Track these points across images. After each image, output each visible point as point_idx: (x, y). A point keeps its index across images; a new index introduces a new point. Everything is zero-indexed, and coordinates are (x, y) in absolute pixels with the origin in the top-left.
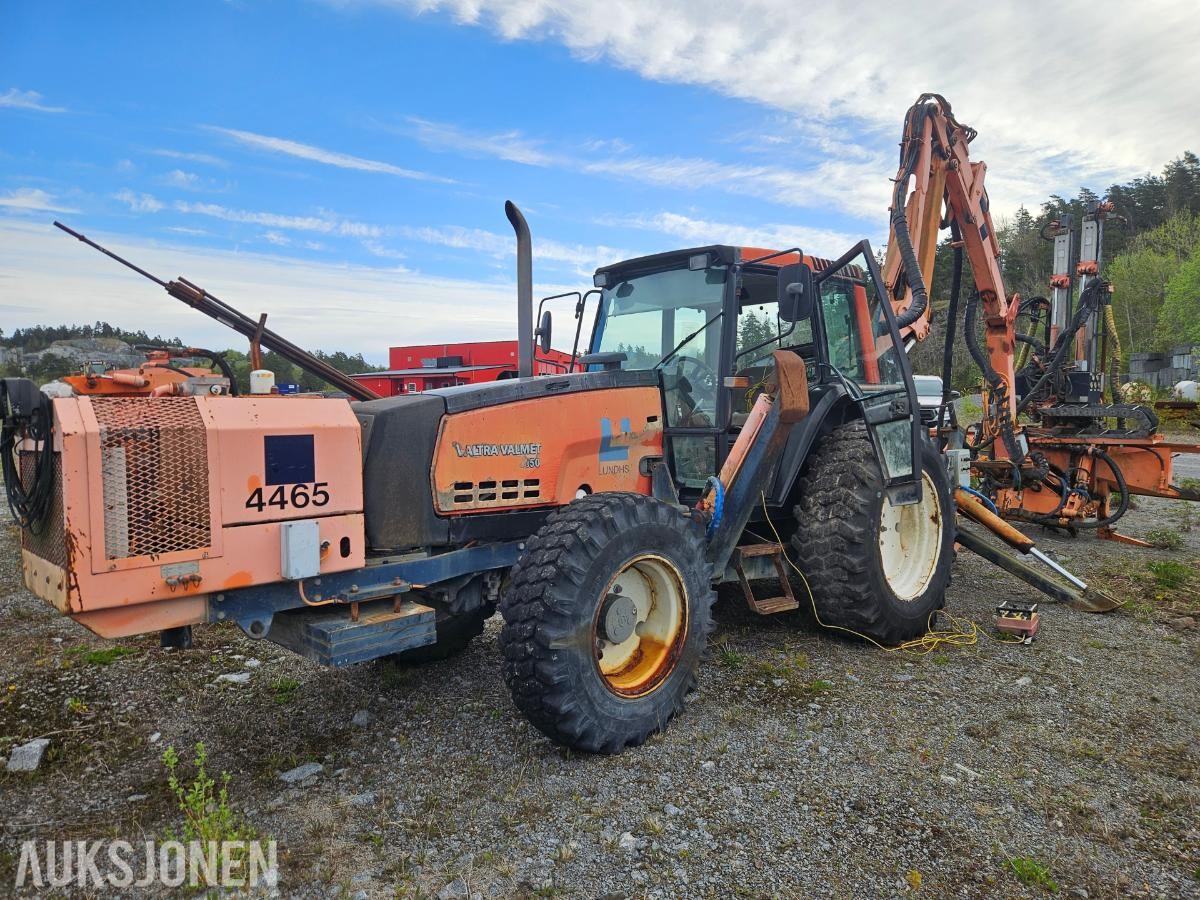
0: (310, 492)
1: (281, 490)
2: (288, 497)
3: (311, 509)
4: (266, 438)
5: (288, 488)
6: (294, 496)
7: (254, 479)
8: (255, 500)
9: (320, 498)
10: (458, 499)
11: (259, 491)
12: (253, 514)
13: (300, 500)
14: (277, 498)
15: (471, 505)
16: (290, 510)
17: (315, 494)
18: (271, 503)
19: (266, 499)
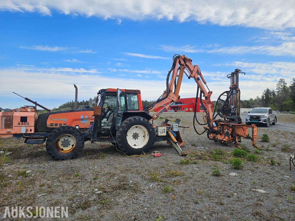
0: (26, 123)
1: (22, 123)
2: (23, 124)
3: (26, 125)
4: (21, 117)
5: (23, 123)
6: (24, 124)
7: (19, 121)
8: (19, 124)
9: (28, 124)
10: (51, 126)
11: (19, 123)
12: (18, 125)
13: (25, 124)
14: (22, 124)
15: (53, 127)
16: (23, 125)
17: (27, 123)
18: (21, 124)
19: (20, 124)
